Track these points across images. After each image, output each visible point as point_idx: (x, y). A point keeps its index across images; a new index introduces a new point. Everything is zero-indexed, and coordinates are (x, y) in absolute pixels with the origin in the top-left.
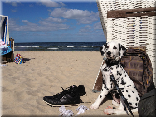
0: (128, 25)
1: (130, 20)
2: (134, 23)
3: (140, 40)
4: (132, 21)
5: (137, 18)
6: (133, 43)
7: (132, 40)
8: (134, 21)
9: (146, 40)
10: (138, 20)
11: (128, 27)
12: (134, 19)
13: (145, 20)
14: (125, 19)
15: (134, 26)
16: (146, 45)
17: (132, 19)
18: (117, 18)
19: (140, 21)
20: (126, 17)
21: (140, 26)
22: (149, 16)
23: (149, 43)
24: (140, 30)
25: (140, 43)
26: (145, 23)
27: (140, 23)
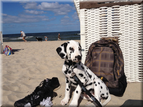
0: (101, 16)
1: (102, 10)
2: (106, 14)
3: (113, 30)
4: (104, 11)
5: (109, 8)
6: (106, 33)
7: (105, 31)
8: (106, 11)
9: (119, 30)
10: (110, 9)
11: (100, 17)
12: (106, 9)
13: (117, 10)
14: (97, 9)
15: (106, 16)
16: (118, 35)
17: (104, 9)
18: (89, 9)
19: (113, 11)
20: (98, 8)
21: (113, 16)
22: (121, 5)
23: (121, 33)
24: (113, 20)
25: (113, 33)
26: (117, 12)
27: (113, 13)
